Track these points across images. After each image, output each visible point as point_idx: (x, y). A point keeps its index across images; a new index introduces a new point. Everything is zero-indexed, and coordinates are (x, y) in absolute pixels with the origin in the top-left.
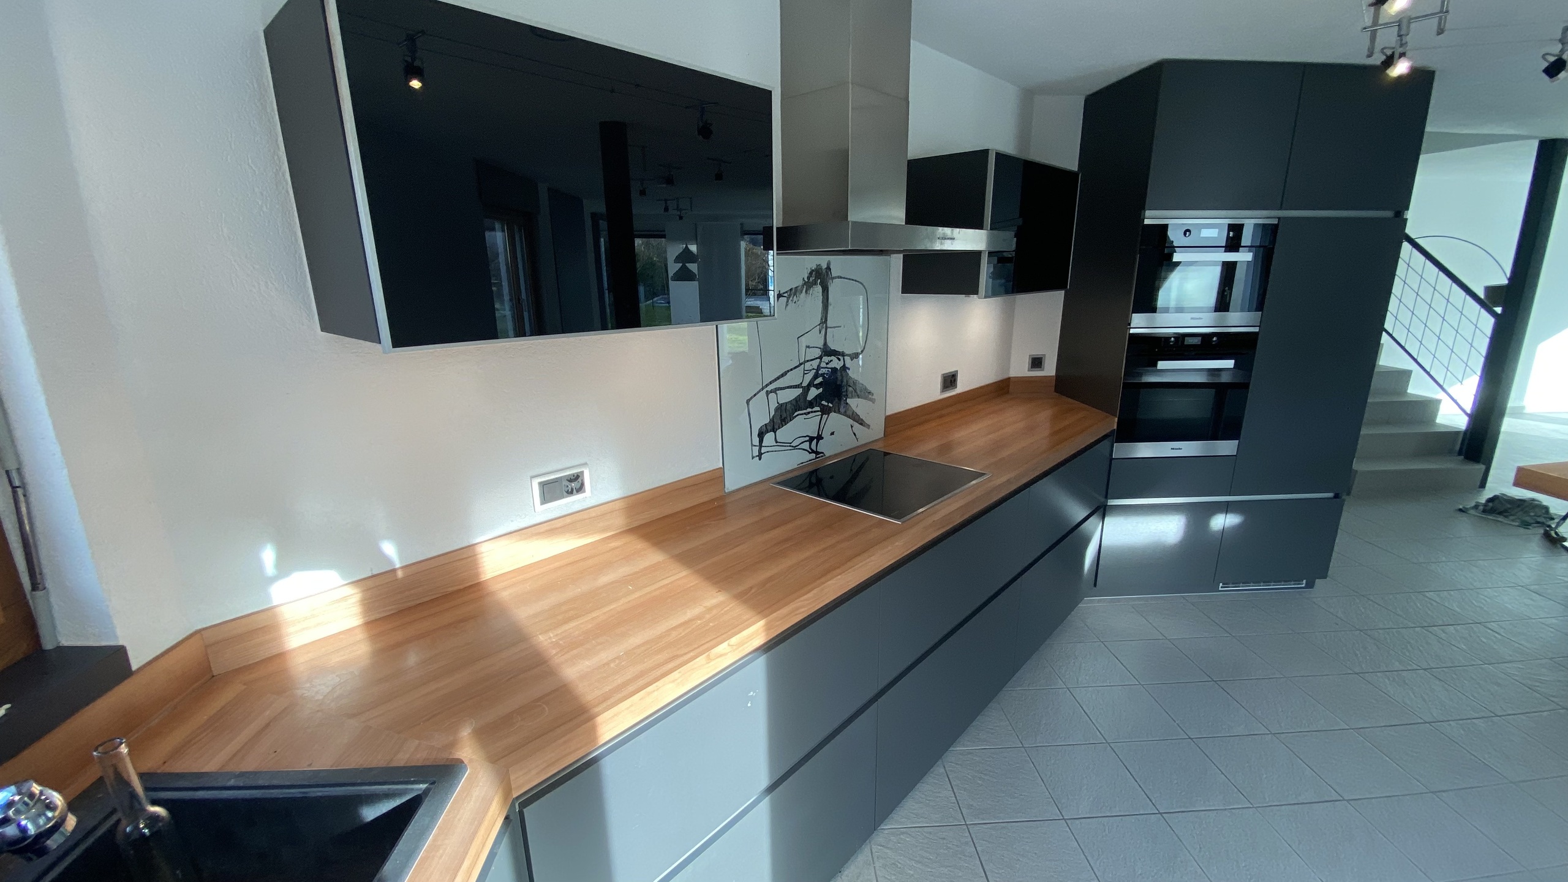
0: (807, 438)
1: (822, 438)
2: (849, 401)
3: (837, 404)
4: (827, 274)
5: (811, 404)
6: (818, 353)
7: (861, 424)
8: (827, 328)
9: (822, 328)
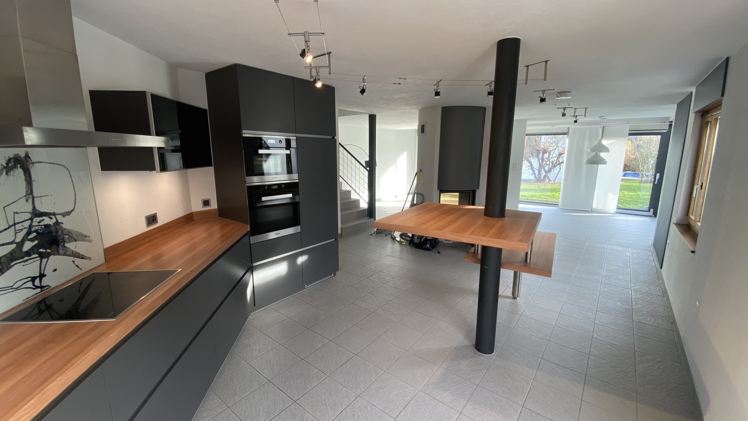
0: (30, 279)
1: (45, 276)
2: (66, 245)
3: (56, 250)
4: (27, 161)
5: (28, 253)
6: (28, 216)
7: (83, 258)
8: (33, 198)
9: (29, 198)
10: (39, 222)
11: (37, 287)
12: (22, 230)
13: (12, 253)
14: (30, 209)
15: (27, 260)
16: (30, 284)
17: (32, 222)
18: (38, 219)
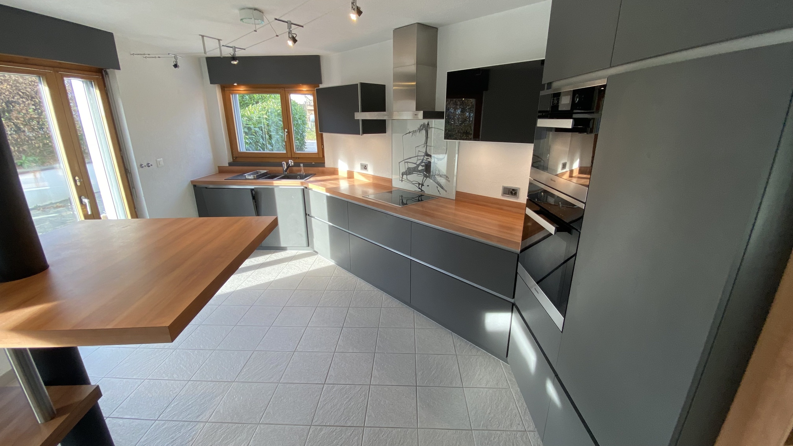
0: (418, 183)
1: (424, 185)
3: (429, 175)
4: (428, 126)
5: (420, 171)
6: (423, 154)
7: (442, 188)
8: (427, 146)
9: (425, 145)
10: (427, 159)
11: (420, 189)
12: (420, 159)
13: (415, 168)
14: (424, 151)
15: (419, 174)
16: (417, 185)
17: (424, 158)
18: (426, 157)
